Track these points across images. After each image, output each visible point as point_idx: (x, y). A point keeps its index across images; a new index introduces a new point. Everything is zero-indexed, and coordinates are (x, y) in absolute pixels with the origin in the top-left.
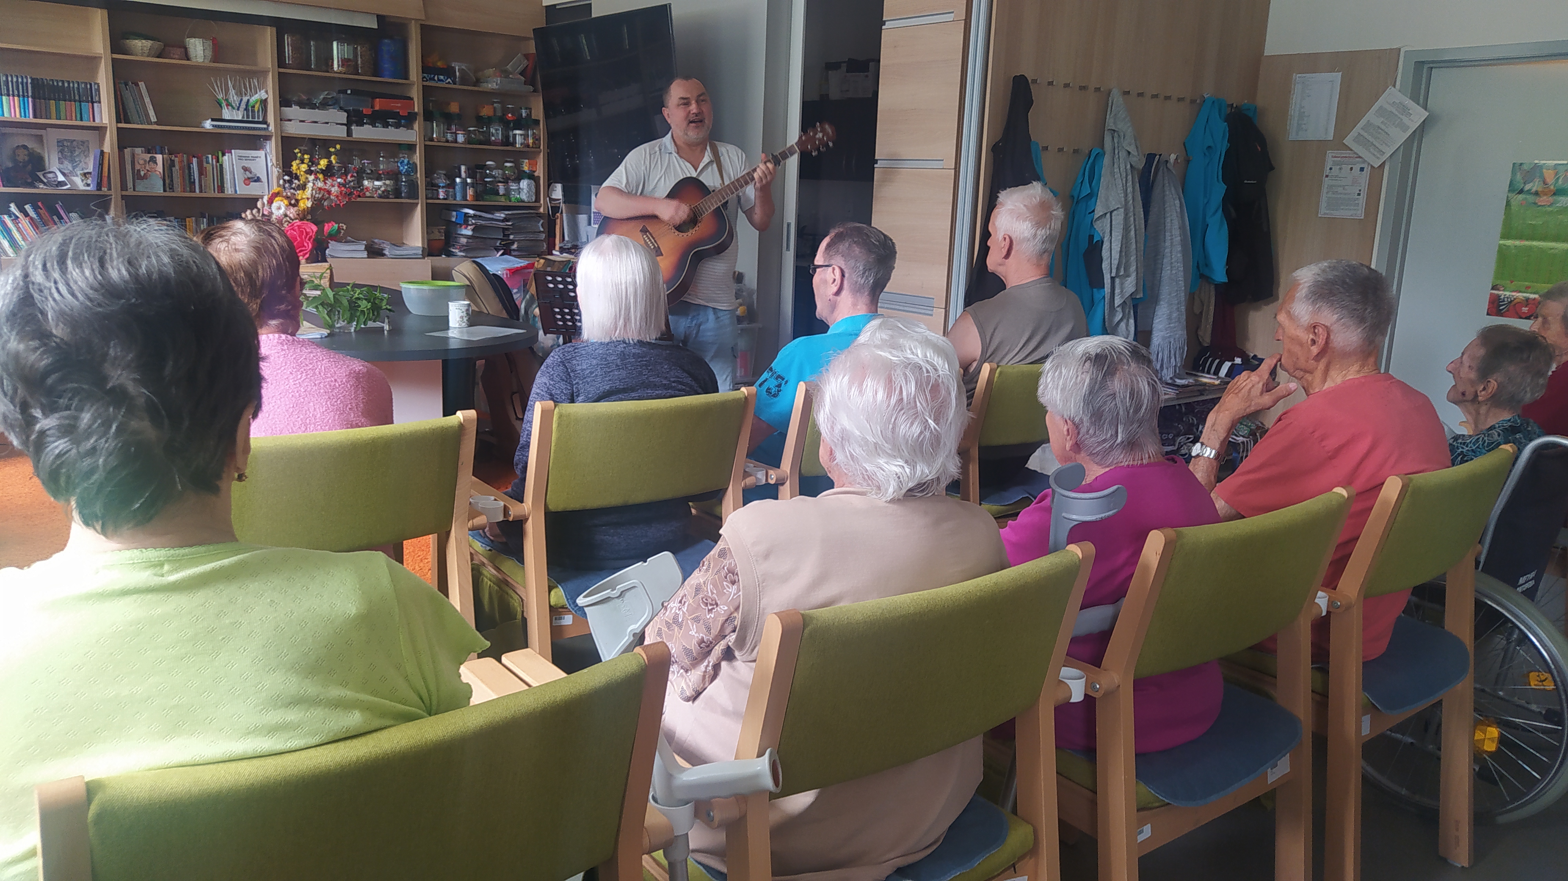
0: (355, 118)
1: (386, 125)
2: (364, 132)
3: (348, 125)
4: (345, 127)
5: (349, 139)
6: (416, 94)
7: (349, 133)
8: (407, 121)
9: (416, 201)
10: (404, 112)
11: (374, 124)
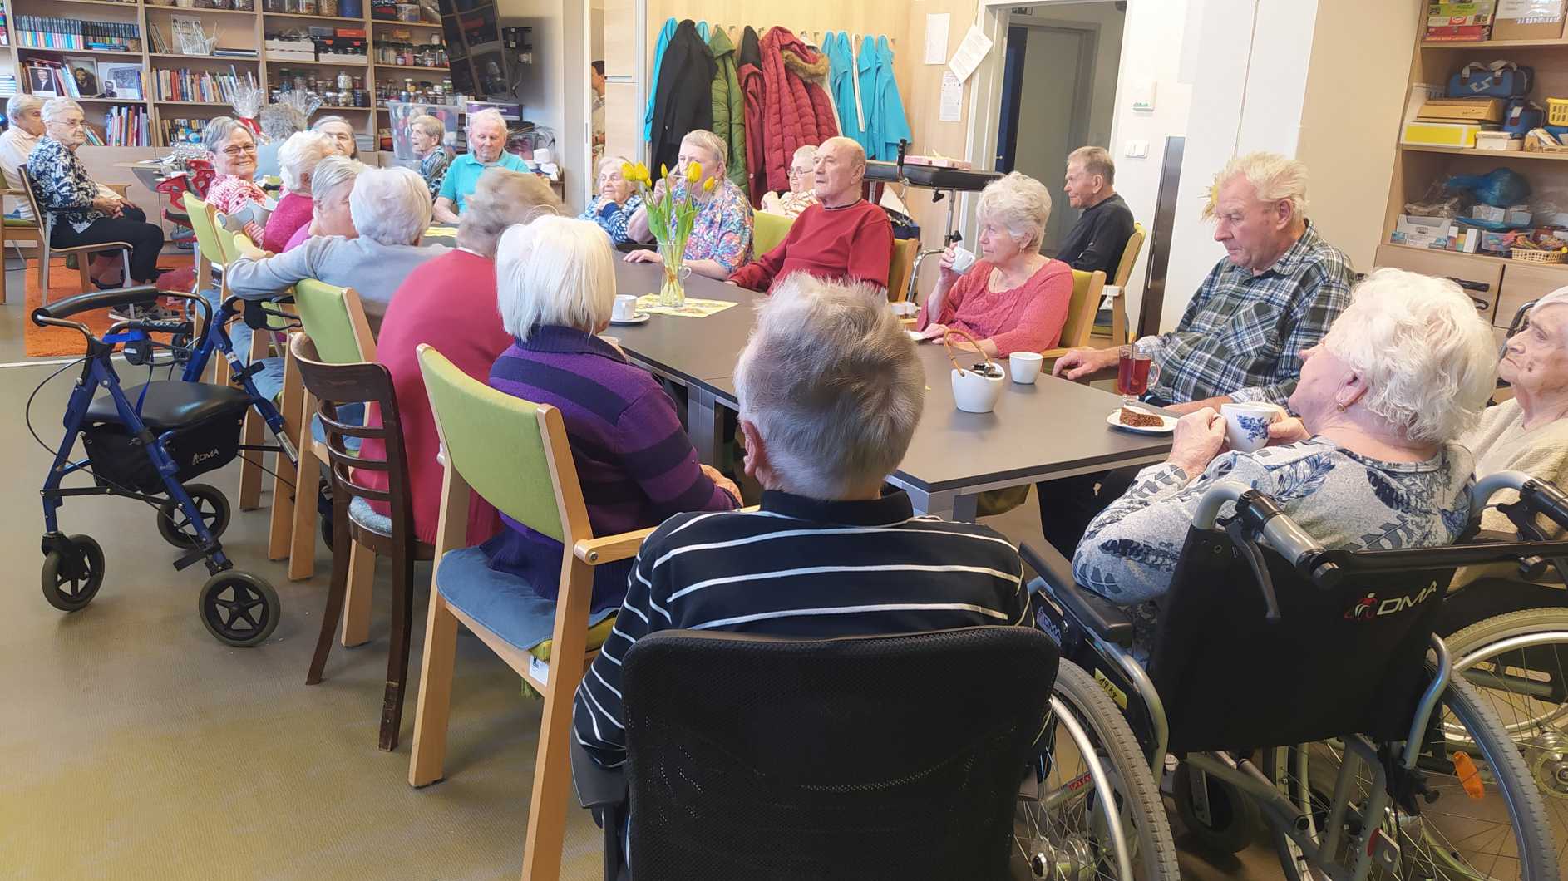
0: (320, 48)
1: (346, 52)
2: (328, 58)
3: (317, 53)
4: (313, 54)
5: (318, 62)
6: (368, 29)
7: (317, 58)
8: (363, 49)
9: (368, 109)
10: (357, 43)
11: (336, 52)
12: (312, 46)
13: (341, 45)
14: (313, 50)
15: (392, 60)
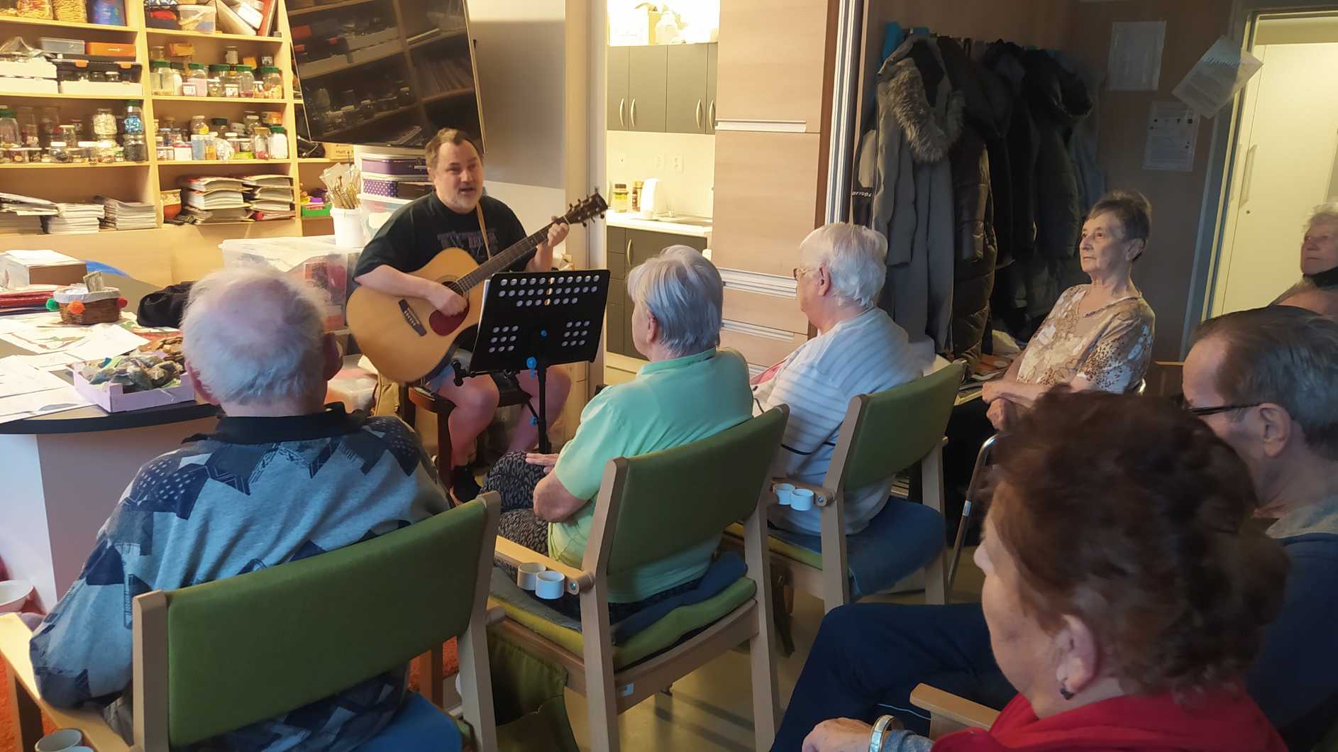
0: (67, 72)
2: (82, 89)
3: (59, 80)
4: (55, 83)
5: (60, 96)
6: (141, 42)
7: (60, 89)
9: (145, 163)
10: (126, 65)
11: (92, 79)
12: (52, 71)
13: (97, 70)
14: (55, 77)
15: (177, 92)
